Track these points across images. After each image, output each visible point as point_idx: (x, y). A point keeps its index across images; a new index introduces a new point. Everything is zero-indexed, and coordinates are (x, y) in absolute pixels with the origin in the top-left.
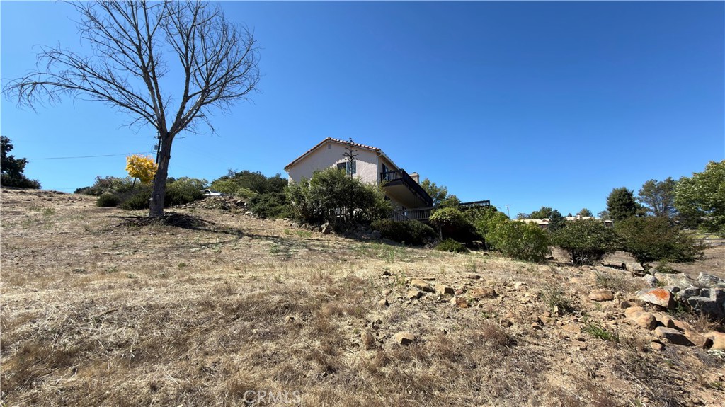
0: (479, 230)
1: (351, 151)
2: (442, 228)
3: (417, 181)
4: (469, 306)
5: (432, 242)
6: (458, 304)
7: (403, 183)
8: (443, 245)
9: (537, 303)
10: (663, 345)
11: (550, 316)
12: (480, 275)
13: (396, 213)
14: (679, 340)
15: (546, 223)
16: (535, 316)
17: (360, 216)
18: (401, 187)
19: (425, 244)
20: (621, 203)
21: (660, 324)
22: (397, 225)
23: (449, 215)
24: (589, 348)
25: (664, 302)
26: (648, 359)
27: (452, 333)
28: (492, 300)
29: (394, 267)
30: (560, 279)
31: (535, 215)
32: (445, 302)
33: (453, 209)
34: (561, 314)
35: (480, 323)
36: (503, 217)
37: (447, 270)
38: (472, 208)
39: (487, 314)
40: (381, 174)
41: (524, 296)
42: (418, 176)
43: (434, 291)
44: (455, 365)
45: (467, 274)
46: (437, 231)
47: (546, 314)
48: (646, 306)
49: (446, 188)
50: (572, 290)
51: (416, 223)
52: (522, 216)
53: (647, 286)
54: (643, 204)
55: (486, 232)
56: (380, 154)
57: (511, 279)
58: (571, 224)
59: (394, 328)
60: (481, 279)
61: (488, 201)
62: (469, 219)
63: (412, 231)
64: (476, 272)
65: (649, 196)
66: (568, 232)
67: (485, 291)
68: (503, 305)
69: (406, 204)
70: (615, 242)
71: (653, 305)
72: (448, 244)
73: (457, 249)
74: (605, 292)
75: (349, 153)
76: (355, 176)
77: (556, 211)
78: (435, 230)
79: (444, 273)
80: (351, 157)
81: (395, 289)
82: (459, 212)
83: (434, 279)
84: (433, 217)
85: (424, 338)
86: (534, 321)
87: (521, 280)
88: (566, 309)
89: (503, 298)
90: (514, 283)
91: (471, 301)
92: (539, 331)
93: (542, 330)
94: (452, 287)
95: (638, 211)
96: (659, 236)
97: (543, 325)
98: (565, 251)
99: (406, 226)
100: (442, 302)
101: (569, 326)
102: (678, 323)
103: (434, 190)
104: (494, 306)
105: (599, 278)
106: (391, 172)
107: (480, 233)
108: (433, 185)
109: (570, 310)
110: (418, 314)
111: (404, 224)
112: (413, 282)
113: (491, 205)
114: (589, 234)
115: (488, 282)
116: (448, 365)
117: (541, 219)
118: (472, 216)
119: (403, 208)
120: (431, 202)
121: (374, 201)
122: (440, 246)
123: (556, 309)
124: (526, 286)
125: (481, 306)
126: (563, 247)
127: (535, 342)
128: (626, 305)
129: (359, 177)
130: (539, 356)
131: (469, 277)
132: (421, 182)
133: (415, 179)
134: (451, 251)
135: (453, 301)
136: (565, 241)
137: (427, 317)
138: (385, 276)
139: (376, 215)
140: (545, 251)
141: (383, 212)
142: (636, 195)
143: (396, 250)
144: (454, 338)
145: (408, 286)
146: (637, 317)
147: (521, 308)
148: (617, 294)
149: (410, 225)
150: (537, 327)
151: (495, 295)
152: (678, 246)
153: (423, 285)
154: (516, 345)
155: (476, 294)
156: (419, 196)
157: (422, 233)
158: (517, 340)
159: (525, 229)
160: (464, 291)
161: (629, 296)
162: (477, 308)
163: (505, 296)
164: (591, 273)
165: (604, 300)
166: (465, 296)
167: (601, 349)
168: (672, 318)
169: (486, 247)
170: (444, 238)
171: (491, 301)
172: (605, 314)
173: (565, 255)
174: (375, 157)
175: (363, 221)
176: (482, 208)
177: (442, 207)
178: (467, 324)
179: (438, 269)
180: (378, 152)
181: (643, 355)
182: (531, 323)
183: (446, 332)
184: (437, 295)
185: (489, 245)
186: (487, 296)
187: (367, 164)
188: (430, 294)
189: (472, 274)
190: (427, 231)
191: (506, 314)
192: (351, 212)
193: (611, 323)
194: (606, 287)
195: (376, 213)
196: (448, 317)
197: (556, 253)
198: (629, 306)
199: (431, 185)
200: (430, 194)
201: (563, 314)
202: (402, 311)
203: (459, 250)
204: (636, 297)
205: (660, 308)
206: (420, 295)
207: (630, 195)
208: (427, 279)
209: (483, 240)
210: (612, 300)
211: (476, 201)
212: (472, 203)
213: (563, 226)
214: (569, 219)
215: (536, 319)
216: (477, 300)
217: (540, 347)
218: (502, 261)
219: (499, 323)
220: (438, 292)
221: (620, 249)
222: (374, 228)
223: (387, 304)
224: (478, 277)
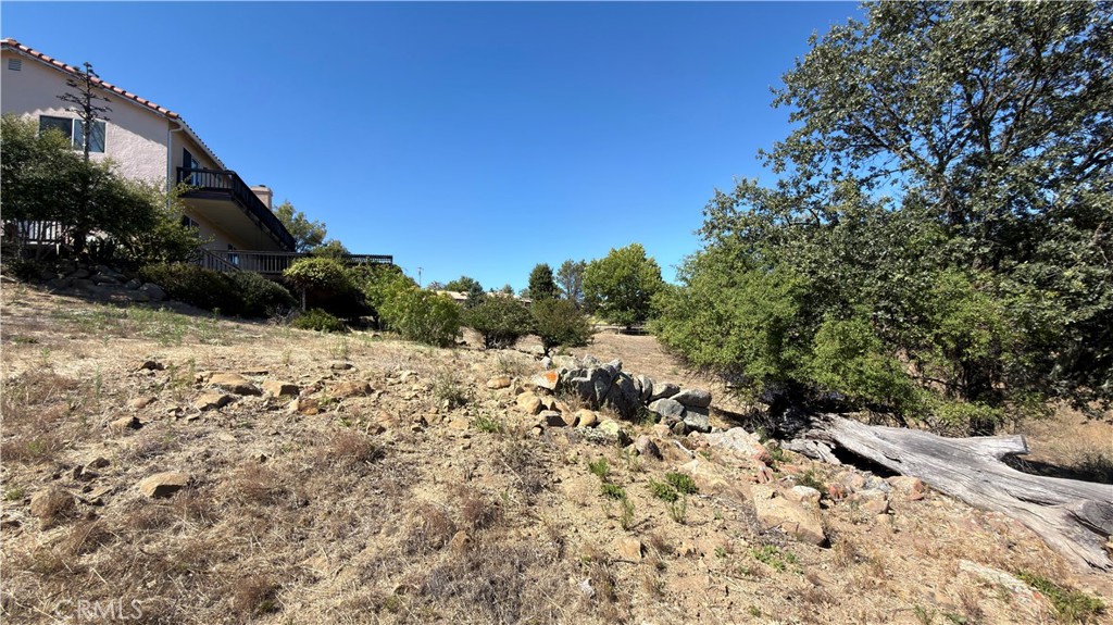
0: (370, 299)
1: (88, 96)
2: (307, 290)
3: (266, 202)
4: (322, 411)
5: (284, 314)
6: (301, 409)
7: (233, 199)
8: (304, 319)
9: (426, 398)
10: (542, 429)
11: (437, 413)
12: (352, 363)
13: (209, 253)
14: (556, 422)
15: (465, 298)
16: (417, 416)
17: (107, 247)
18: (228, 207)
19: (269, 317)
20: (541, 281)
21: (545, 408)
22: (210, 277)
23: (323, 271)
24: (473, 445)
25: (552, 385)
26: (526, 447)
27: (278, 458)
28: (361, 399)
29: (173, 355)
30: (461, 365)
31: (453, 287)
32: (277, 408)
33: (332, 262)
34: (451, 408)
35: (333, 434)
36: (409, 282)
37: (295, 357)
38: (364, 264)
39: (349, 421)
40: (179, 169)
41: (410, 389)
42: (270, 194)
43: (258, 393)
44: (267, 510)
45: (331, 363)
46: (297, 296)
47: (433, 410)
48: (537, 390)
49: (324, 225)
50: (471, 378)
51: (254, 278)
52: (436, 286)
53: (543, 369)
54: (560, 286)
55: (380, 304)
56: (178, 126)
57: (398, 367)
58: (489, 300)
59: (140, 469)
60: (353, 369)
61: (391, 258)
62: (357, 281)
63: (242, 291)
64: (347, 359)
65: (566, 277)
66: (485, 310)
67: (353, 386)
68: (377, 404)
69: (236, 240)
70: (528, 324)
71: (544, 388)
72: (314, 317)
73: (328, 327)
74: (503, 378)
75: (82, 97)
76: (96, 158)
77: (477, 283)
78: (292, 292)
79: (288, 362)
80: (88, 110)
81: (165, 393)
82: (340, 268)
83: (266, 373)
84: (293, 270)
85: (214, 476)
86: (416, 421)
87: (411, 368)
88: (458, 401)
89: (379, 395)
90: (401, 372)
91: (327, 403)
92: (420, 433)
93: (423, 431)
94: (298, 384)
95: (554, 293)
96: (565, 318)
97: (426, 425)
98: (480, 335)
99: (231, 281)
100: (270, 409)
101: (458, 421)
102: (559, 405)
103: (301, 226)
104: (363, 406)
105: (503, 363)
106: (205, 171)
107: (373, 304)
108: (301, 216)
109: (462, 402)
110: (210, 436)
111: (226, 278)
112: (215, 379)
113: (394, 263)
114: (505, 314)
115: (362, 374)
116: (253, 514)
117: (460, 291)
118: (364, 276)
119: (230, 247)
120: (291, 244)
121: (154, 223)
122: (297, 321)
123: (447, 403)
124: (415, 376)
125: (342, 409)
126: (477, 329)
127: (411, 449)
128: (520, 391)
129: (109, 162)
130: (411, 467)
131: (333, 367)
132: (276, 205)
133: (264, 199)
134: (317, 330)
135: (293, 405)
136: (480, 321)
137: (231, 438)
138: (146, 371)
139: (156, 252)
140: (455, 333)
141: (176, 249)
142: (555, 274)
143: (194, 323)
144: (278, 466)
145: (199, 387)
146: (527, 402)
147: (401, 406)
148: (515, 379)
149: (240, 280)
150: (417, 430)
151: (369, 391)
152: (578, 330)
153: (235, 383)
154: (383, 457)
155: (339, 391)
156: (268, 230)
157: (264, 295)
158: (386, 451)
159: (435, 302)
160: (318, 388)
161: (525, 381)
162: (335, 412)
163: (384, 392)
164: (496, 356)
165: (501, 387)
166: (319, 395)
167: (486, 443)
168: (555, 400)
169: (379, 326)
170: (308, 309)
171: (359, 401)
172: (498, 403)
173: (478, 339)
174: (164, 128)
175: (116, 260)
176: (380, 266)
177: (309, 255)
178: (311, 439)
179: (279, 355)
180: (172, 122)
181: (523, 443)
182: (411, 424)
183: (264, 459)
184: (263, 398)
185: (384, 322)
186: (355, 393)
187: (140, 138)
188: (248, 399)
189: (339, 363)
190: (276, 293)
191: (379, 417)
192: (79, 236)
193: (501, 413)
194: (506, 372)
195: (155, 247)
196: (277, 433)
197: (469, 336)
198: (523, 391)
199: (295, 216)
200: (291, 232)
201: (453, 408)
202: (173, 433)
203: (332, 329)
204: (531, 382)
205: (550, 392)
206: (225, 401)
207: (550, 273)
208: (249, 374)
209: (375, 314)
210: (508, 386)
211: (372, 254)
212: (364, 257)
213: (481, 301)
214: (489, 294)
215: (419, 419)
216: (336, 401)
217: (415, 455)
218: (395, 345)
219: (365, 430)
220: (267, 394)
221: (532, 333)
222: (144, 279)
223: (136, 424)
224: (349, 367)
